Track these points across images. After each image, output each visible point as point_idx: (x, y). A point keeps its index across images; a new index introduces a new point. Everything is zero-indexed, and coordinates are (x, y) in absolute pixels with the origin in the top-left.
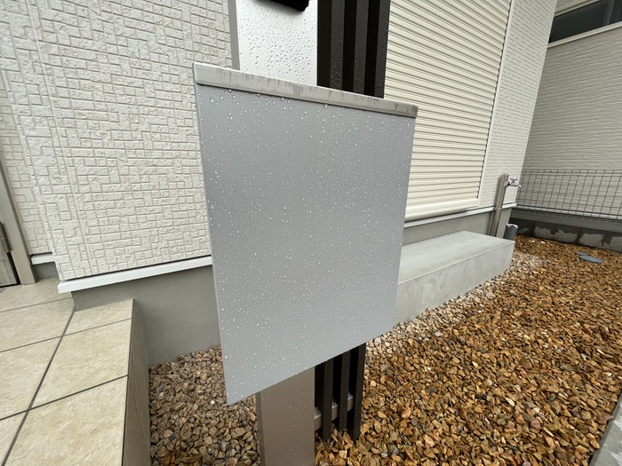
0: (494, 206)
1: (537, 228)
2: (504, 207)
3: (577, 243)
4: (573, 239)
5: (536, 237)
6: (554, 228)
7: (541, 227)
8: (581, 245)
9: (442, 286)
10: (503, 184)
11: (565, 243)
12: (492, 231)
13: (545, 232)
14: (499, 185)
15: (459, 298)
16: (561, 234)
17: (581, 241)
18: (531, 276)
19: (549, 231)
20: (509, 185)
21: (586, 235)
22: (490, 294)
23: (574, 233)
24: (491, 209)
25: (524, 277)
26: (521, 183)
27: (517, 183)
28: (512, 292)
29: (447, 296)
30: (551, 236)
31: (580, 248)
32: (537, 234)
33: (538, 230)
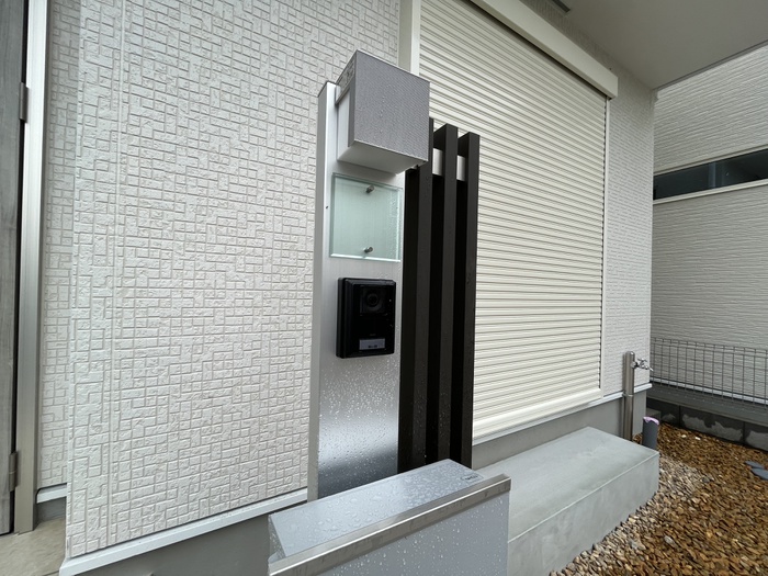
0: (624, 390)
1: (685, 416)
2: (636, 390)
3: (743, 443)
4: (738, 439)
5: (687, 429)
6: (710, 419)
7: (690, 416)
8: (749, 447)
9: (568, 534)
10: (629, 364)
11: (729, 441)
12: (625, 432)
13: (697, 423)
14: (624, 364)
15: (594, 548)
16: (718, 428)
17: (749, 440)
18: (691, 508)
19: (702, 422)
20: (637, 366)
21: (753, 433)
22: (637, 544)
23: (737, 428)
24: (620, 395)
25: (681, 510)
26: (653, 364)
27: (647, 364)
28: (669, 540)
29: (576, 547)
30: (706, 429)
31: (751, 452)
32: (687, 425)
33: (686, 419)
